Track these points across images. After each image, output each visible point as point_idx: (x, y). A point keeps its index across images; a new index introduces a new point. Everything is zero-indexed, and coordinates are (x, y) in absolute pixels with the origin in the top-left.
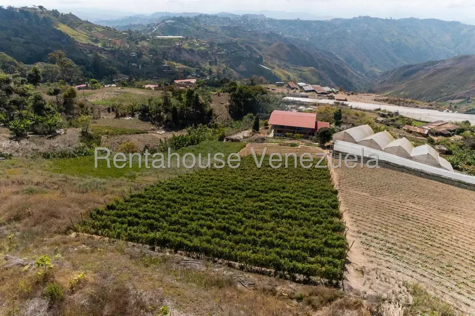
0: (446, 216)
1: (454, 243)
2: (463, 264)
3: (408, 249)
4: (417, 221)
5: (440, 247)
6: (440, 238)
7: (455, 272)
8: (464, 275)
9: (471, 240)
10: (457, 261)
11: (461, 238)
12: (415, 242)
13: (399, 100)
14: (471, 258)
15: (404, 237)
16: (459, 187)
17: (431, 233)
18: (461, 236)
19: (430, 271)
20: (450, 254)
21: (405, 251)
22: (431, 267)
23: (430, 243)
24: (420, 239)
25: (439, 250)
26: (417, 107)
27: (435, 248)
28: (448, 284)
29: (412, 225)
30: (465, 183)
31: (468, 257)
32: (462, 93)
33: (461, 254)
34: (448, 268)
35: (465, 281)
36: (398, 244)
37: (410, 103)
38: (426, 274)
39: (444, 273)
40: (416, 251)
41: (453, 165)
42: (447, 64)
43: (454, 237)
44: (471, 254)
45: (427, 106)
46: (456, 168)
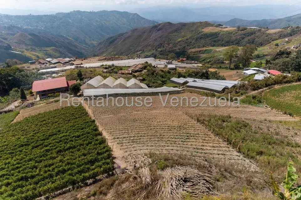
0: (152, 112)
1: (159, 124)
2: (165, 132)
3: (141, 136)
4: (141, 120)
5: (154, 128)
6: (153, 124)
7: (164, 137)
8: (167, 137)
9: (165, 119)
10: (162, 132)
11: (161, 120)
12: (143, 131)
13: (112, 57)
14: (167, 128)
15: (138, 131)
16: (153, 95)
17: (149, 123)
18: (161, 119)
19: (154, 142)
20: (159, 130)
21: (140, 137)
22: (153, 140)
23: (150, 128)
24: (145, 128)
25: (154, 130)
26: (122, 59)
27: (152, 130)
28: (162, 144)
29: (139, 123)
30: (155, 93)
31: (166, 128)
32: (140, 48)
33: (164, 128)
34: (161, 137)
35: (168, 139)
36: (136, 135)
37: (118, 58)
38: (153, 144)
39: (160, 140)
40: (145, 135)
41: (147, 86)
42: (129, 34)
43: (158, 121)
44: (167, 126)
45: (127, 58)
46: (149, 87)
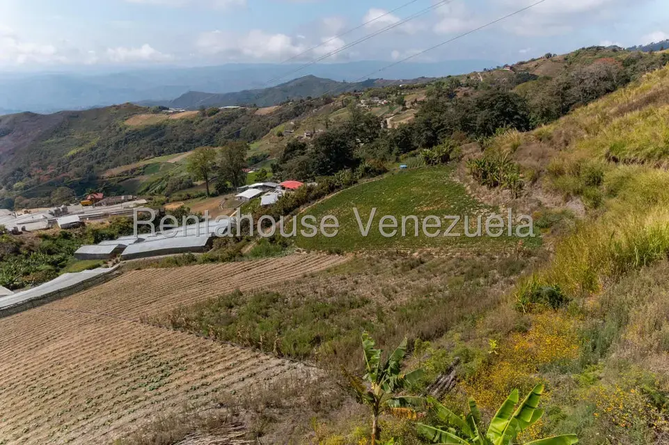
0: (45, 351)
1: (76, 373)
2: (102, 385)
3: (27, 431)
4: (13, 386)
5: (65, 391)
6: (58, 381)
7: (100, 401)
8: (110, 395)
9: (90, 354)
10: (93, 389)
11: (80, 360)
12: (30, 414)
14: (104, 373)
15: (10, 421)
16: (34, 307)
17: (43, 385)
18: (78, 359)
19: (74, 427)
20: (82, 387)
21: (26, 436)
22: (72, 422)
23: (51, 396)
24: (33, 404)
25: (67, 394)
27: (60, 397)
28: (103, 420)
29: (9, 398)
30: (38, 299)
31: (99, 374)
33: (92, 377)
34: (90, 404)
35: (115, 400)
36: (9, 437)
38: (72, 435)
39: (91, 413)
40: (40, 421)
41: (7, 286)
43: (72, 366)
44: (100, 369)
46: (14, 288)
